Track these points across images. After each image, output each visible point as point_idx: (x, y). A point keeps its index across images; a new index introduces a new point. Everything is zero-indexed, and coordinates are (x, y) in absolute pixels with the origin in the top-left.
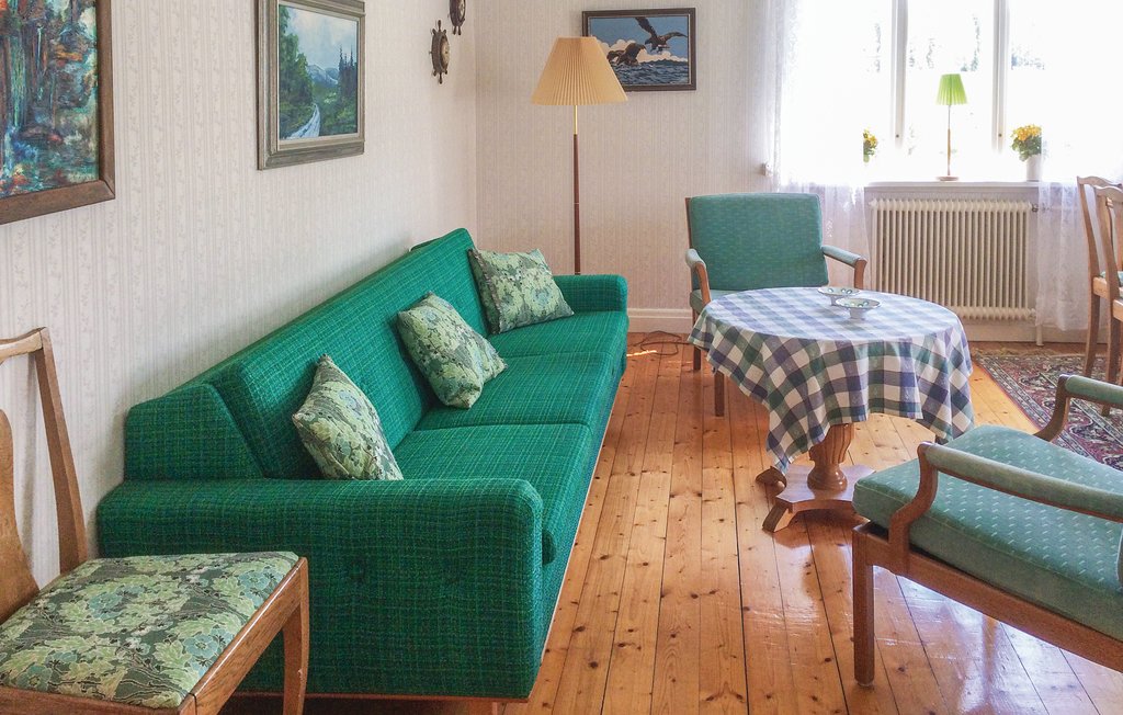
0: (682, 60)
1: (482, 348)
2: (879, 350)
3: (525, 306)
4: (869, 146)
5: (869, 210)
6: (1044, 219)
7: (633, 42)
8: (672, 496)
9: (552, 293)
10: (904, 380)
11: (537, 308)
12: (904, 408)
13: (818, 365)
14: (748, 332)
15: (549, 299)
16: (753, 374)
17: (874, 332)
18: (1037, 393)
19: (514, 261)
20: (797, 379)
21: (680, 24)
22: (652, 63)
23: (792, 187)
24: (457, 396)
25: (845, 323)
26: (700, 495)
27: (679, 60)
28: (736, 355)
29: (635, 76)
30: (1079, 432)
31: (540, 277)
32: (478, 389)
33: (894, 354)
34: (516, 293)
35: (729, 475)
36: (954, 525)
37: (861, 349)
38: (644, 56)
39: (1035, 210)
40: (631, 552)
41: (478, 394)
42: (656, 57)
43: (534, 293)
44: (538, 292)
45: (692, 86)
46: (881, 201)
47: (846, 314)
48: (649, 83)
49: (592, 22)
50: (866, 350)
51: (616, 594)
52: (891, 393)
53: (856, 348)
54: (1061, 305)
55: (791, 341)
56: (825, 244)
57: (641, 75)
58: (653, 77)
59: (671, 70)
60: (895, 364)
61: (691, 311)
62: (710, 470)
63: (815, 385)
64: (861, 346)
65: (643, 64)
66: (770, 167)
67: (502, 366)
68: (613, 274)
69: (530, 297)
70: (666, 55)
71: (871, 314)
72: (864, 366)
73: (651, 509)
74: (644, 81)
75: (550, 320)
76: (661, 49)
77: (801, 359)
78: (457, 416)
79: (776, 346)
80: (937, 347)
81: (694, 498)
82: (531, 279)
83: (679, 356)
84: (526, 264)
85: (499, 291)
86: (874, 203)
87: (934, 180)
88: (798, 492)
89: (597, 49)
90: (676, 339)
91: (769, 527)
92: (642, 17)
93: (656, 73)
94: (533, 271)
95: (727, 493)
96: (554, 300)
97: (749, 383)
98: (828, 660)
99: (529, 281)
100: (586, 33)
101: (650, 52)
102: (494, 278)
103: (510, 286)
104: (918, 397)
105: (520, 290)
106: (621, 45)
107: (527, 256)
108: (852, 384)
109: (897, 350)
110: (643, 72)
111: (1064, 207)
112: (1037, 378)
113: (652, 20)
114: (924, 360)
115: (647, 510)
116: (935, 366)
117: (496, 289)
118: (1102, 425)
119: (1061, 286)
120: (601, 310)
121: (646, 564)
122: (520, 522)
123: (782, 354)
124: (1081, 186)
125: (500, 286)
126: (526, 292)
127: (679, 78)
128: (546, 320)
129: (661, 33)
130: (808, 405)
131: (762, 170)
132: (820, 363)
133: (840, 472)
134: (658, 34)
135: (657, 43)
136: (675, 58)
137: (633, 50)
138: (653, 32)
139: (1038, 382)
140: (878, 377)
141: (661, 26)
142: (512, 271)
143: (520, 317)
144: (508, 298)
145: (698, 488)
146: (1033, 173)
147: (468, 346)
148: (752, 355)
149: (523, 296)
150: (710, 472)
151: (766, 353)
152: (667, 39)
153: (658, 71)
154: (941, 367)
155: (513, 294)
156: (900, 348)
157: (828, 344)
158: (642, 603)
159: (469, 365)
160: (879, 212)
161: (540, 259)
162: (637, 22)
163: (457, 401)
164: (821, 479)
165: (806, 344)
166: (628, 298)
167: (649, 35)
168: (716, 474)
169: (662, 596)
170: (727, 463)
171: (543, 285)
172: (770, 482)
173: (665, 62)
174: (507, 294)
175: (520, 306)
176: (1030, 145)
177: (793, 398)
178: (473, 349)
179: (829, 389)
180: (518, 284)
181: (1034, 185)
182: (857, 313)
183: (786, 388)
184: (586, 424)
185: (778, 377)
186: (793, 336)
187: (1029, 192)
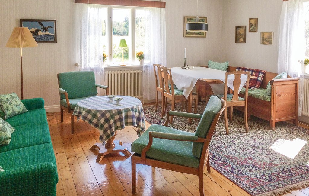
0: (52, 34)
1: (8, 125)
2: (127, 110)
3: (13, 110)
4: (104, 57)
5: (105, 74)
6: (144, 74)
7: (37, 29)
8: (68, 159)
9: (21, 105)
10: (132, 117)
11: (17, 110)
12: (133, 124)
13: (112, 116)
14: (93, 110)
15: (21, 107)
16: (95, 121)
17: (124, 106)
18: (147, 115)
19: (8, 97)
20: (107, 120)
21: (51, 24)
22: (43, 35)
23: (85, 69)
24: (3, 141)
25: (116, 104)
26: (76, 157)
27: (51, 34)
28: (90, 116)
29: (38, 39)
30: (158, 123)
31: (17, 101)
32: (10, 138)
33: (130, 111)
34: (10, 107)
35: (82, 149)
36: (156, 149)
37: (123, 111)
38: (40, 33)
39: (142, 72)
40: (62, 177)
41: (10, 140)
42: (44, 33)
43: (16, 106)
44: (17, 105)
45: (56, 42)
46: (108, 72)
47: (115, 102)
48: (42, 41)
49: (23, 22)
50: (124, 111)
51: (62, 189)
52: (130, 120)
53: (122, 111)
54: (148, 94)
55: (105, 111)
56: (96, 84)
57: (40, 38)
58: (44, 39)
59: (49, 37)
60: (131, 113)
61: (60, 105)
62: (76, 149)
63: (112, 121)
64: (123, 110)
65: (40, 35)
66: (79, 64)
67: (14, 130)
68: (39, 97)
69: (14, 107)
70: (47, 33)
71: (121, 102)
72: (123, 115)
73: (63, 163)
74: (41, 40)
75: (21, 114)
76: (46, 31)
77: (108, 115)
78: (5, 148)
79: (101, 113)
80: (139, 108)
81: (74, 158)
82: (14, 102)
83: (55, 119)
84: (12, 97)
85: (4, 107)
86: (106, 72)
87: (119, 66)
88: (103, 150)
89: (27, 31)
90: (52, 114)
91: (98, 161)
92: (40, 22)
93: (44, 38)
94: (15, 99)
95: (83, 154)
96: (22, 107)
97: (93, 124)
98: (124, 191)
99: (14, 103)
100: (21, 26)
101: (42, 32)
102: (2, 103)
103: (8, 105)
104: (135, 120)
105: (11, 105)
106: (33, 30)
107: (12, 95)
108: (121, 120)
109: (131, 110)
110: (40, 37)
111: (149, 71)
112: (146, 112)
113: (43, 23)
114: (136, 112)
115: (62, 164)
116: (138, 113)
117: (3, 106)
118: (162, 121)
119: (148, 90)
120: (36, 109)
121: (67, 179)
122: (53, 174)
123: (103, 114)
124: (154, 66)
125: (5, 105)
126: (13, 106)
127: (52, 39)
128: (20, 114)
129: (46, 26)
130: (110, 127)
131: (76, 65)
132: (113, 115)
133: (113, 143)
134: (45, 27)
135: (44, 29)
136: (50, 34)
137: (37, 31)
138: (43, 26)
139: (146, 113)
140: (127, 117)
141: (46, 25)
142: (8, 100)
143: (12, 114)
144: (7, 108)
145: (74, 155)
146: (142, 63)
147: (5, 125)
148: (94, 116)
149: (12, 107)
150: (76, 150)
151: (99, 115)
152: (47, 28)
153: (45, 37)
154: (139, 113)
155: (9, 107)
156: (131, 109)
157: (115, 110)
158: (70, 190)
159: (6, 131)
160: (107, 74)
161: (16, 95)
162: (38, 23)
163: (4, 143)
164: (109, 146)
165: (109, 111)
166: (45, 104)
167: (42, 27)
168: (78, 150)
169: (75, 187)
170: (80, 146)
171: (18, 104)
172: (94, 149)
173: (47, 35)
174: (7, 107)
175: (12, 111)
176: (141, 57)
177: (106, 126)
178: (6, 126)
179: (115, 122)
180: (10, 104)
181: (142, 66)
182: (118, 102)
183: (104, 123)
184: (50, 143)
185: (102, 121)
186: (106, 110)
187: (141, 68)
